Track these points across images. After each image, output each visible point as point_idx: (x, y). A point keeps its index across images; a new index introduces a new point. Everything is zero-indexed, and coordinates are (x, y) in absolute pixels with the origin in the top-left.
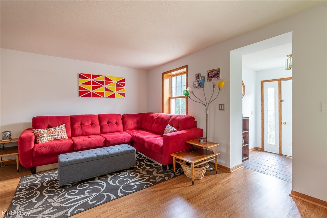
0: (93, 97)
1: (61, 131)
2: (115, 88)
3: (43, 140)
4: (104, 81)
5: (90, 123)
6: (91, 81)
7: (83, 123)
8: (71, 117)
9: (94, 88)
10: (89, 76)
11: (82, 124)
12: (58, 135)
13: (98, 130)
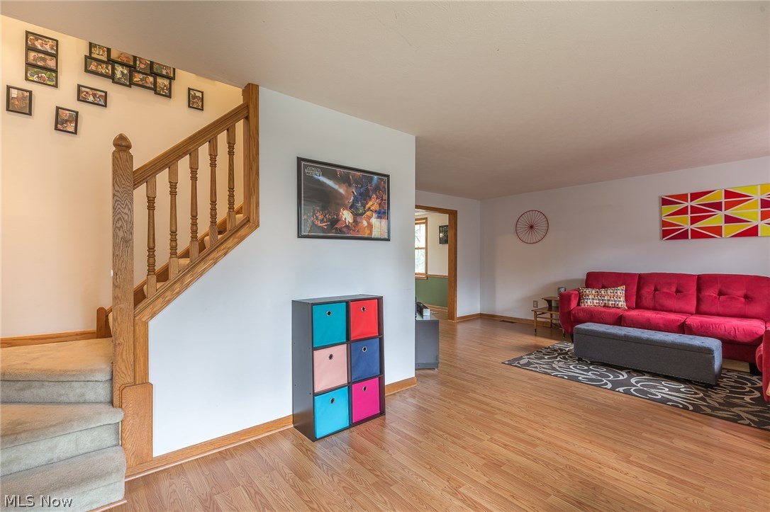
0: (692, 238)
1: (614, 296)
2: (757, 212)
3: (587, 302)
4: (723, 200)
5: (674, 289)
6: (687, 206)
7: (659, 288)
8: (640, 275)
9: (694, 220)
10: (683, 197)
11: (656, 290)
12: (609, 300)
13: (692, 306)
